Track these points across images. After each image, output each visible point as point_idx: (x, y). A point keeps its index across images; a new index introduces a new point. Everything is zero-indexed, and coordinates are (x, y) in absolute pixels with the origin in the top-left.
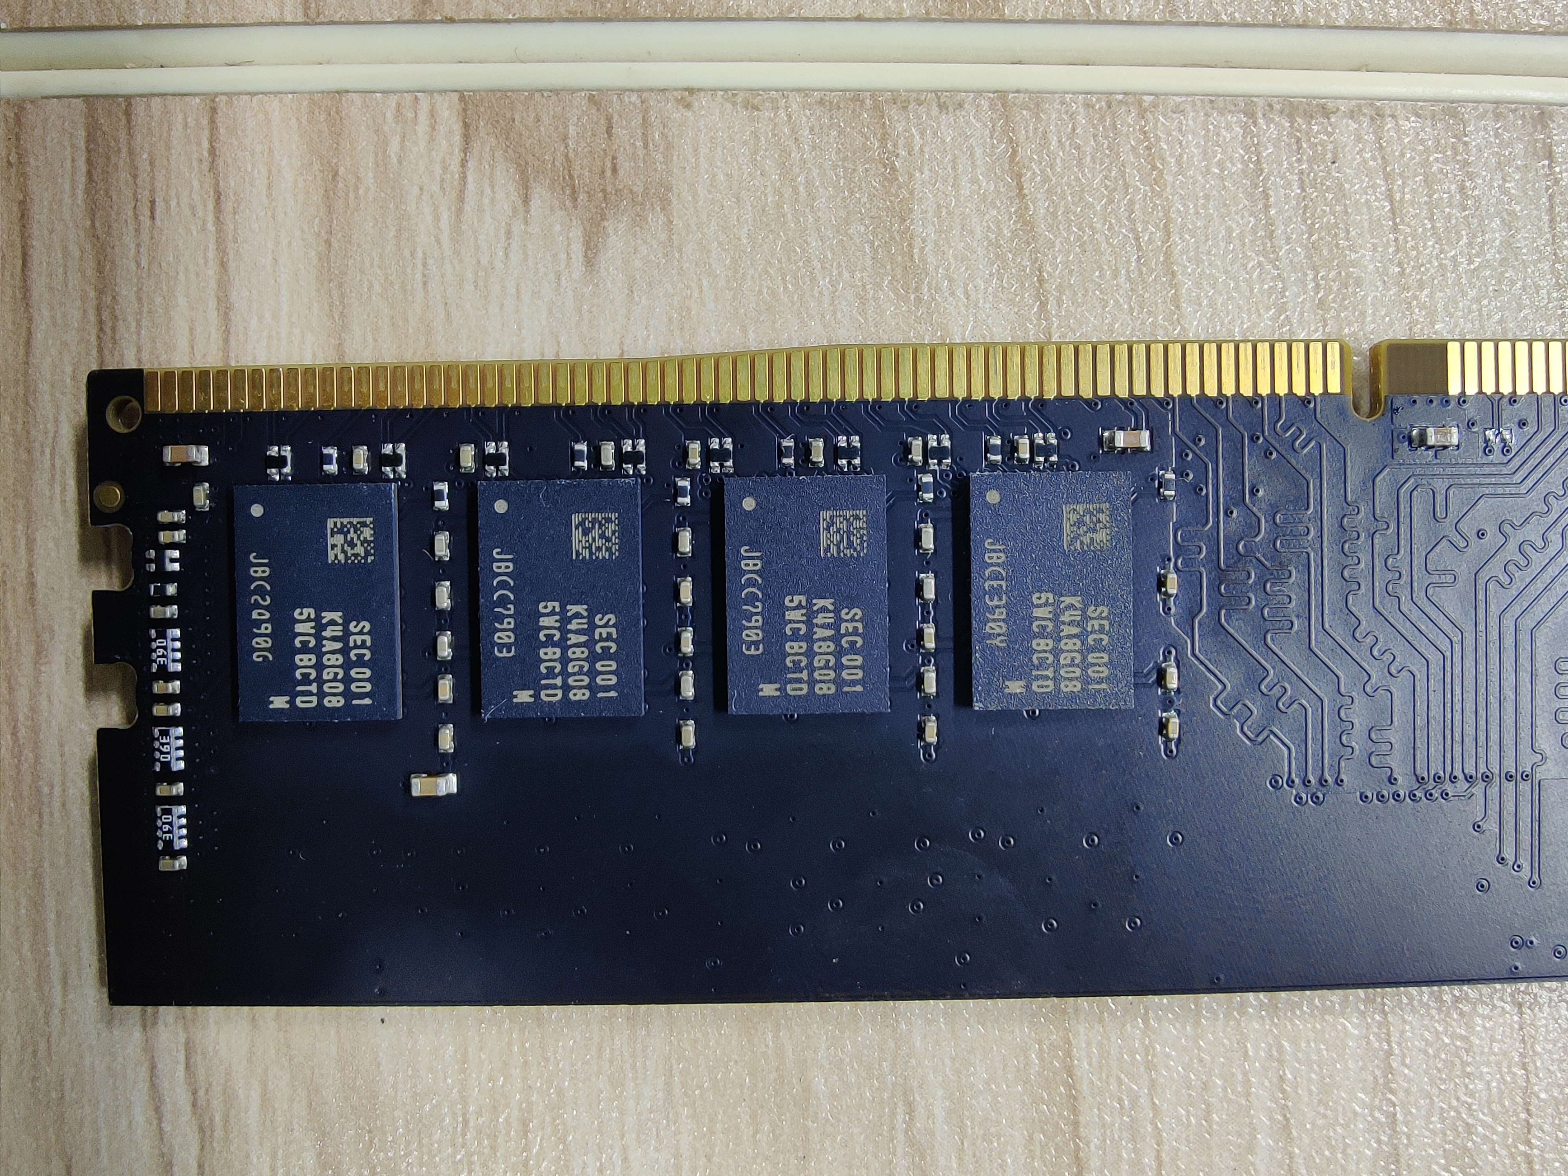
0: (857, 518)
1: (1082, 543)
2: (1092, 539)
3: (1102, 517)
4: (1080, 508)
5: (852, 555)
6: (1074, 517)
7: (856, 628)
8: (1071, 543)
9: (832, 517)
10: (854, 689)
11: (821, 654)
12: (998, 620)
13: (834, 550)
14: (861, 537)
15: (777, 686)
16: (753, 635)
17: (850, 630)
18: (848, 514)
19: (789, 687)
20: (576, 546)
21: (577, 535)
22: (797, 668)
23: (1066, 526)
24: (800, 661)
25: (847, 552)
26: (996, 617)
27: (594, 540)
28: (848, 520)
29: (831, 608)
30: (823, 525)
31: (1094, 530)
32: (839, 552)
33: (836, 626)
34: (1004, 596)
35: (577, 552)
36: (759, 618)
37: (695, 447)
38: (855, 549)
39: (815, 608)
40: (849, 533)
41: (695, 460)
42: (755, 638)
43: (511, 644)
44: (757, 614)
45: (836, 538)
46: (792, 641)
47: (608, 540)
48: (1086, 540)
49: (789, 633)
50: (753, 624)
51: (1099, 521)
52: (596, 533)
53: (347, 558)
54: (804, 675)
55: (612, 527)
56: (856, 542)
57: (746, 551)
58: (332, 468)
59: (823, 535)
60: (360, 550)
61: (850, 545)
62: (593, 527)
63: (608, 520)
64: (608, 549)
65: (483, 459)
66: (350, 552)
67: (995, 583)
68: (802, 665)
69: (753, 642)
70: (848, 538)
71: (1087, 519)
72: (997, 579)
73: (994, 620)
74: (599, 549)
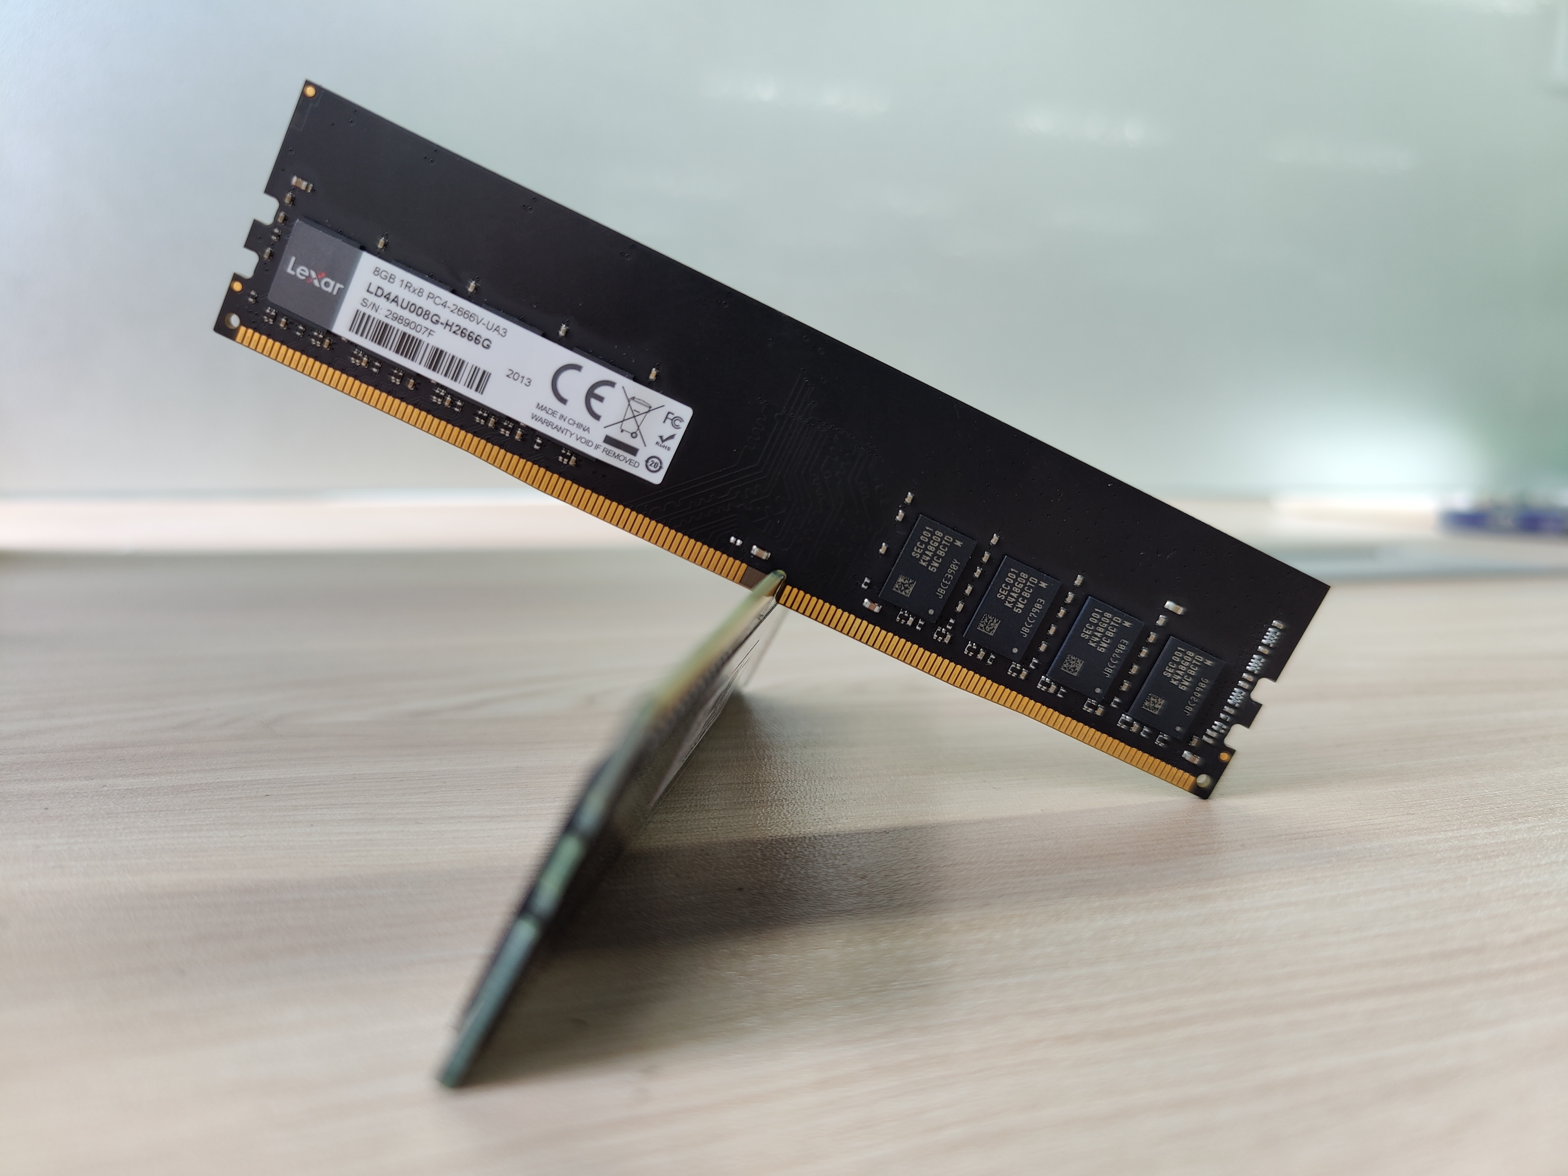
0: (981, 628)
1: (909, 581)
2: (905, 580)
3: (897, 586)
4: (903, 593)
5: (990, 616)
6: (907, 591)
7: (1002, 591)
8: (913, 583)
9: (990, 632)
10: (1014, 570)
11: (1019, 588)
12: (952, 569)
13: (995, 621)
14: (984, 620)
15: (1040, 585)
16: (1038, 606)
17: (1004, 591)
18: (984, 631)
19: (1036, 582)
20: (1081, 665)
21: (1078, 669)
22: (1030, 587)
23: (911, 589)
24: (1027, 589)
25: (991, 618)
26: (952, 571)
27: (1073, 664)
28: (985, 628)
29: (1007, 602)
30: (994, 631)
31: (902, 583)
32: (993, 620)
33: (1009, 595)
34: (946, 576)
35: (1081, 662)
36: (1033, 611)
37: (1022, 677)
38: (988, 617)
39: (1012, 604)
40: (987, 624)
41: (1025, 672)
42: (1038, 605)
43: (1121, 644)
44: (1033, 612)
45: (992, 624)
46: (1026, 598)
47: (1068, 662)
48: (907, 581)
49: (1026, 601)
50: (1036, 610)
51: (899, 586)
52: (1072, 666)
53: (1158, 699)
54: (1028, 584)
55: (1065, 665)
56: (986, 620)
57: (1025, 635)
58: (1146, 729)
59: (996, 628)
60: (1152, 699)
61: (989, 620)
62: (1071, 668)
63: (1065, 668)
64: (1071, 659)
65: (1095, 708)
66: (1155, 700)
67: (946, 582)
68: (1027, 588)
69: (1039, 603)
70: (988, 623)
71: (903, 588)
72: (945, 583)
73: (954, 570)
74: (1073, 660)
